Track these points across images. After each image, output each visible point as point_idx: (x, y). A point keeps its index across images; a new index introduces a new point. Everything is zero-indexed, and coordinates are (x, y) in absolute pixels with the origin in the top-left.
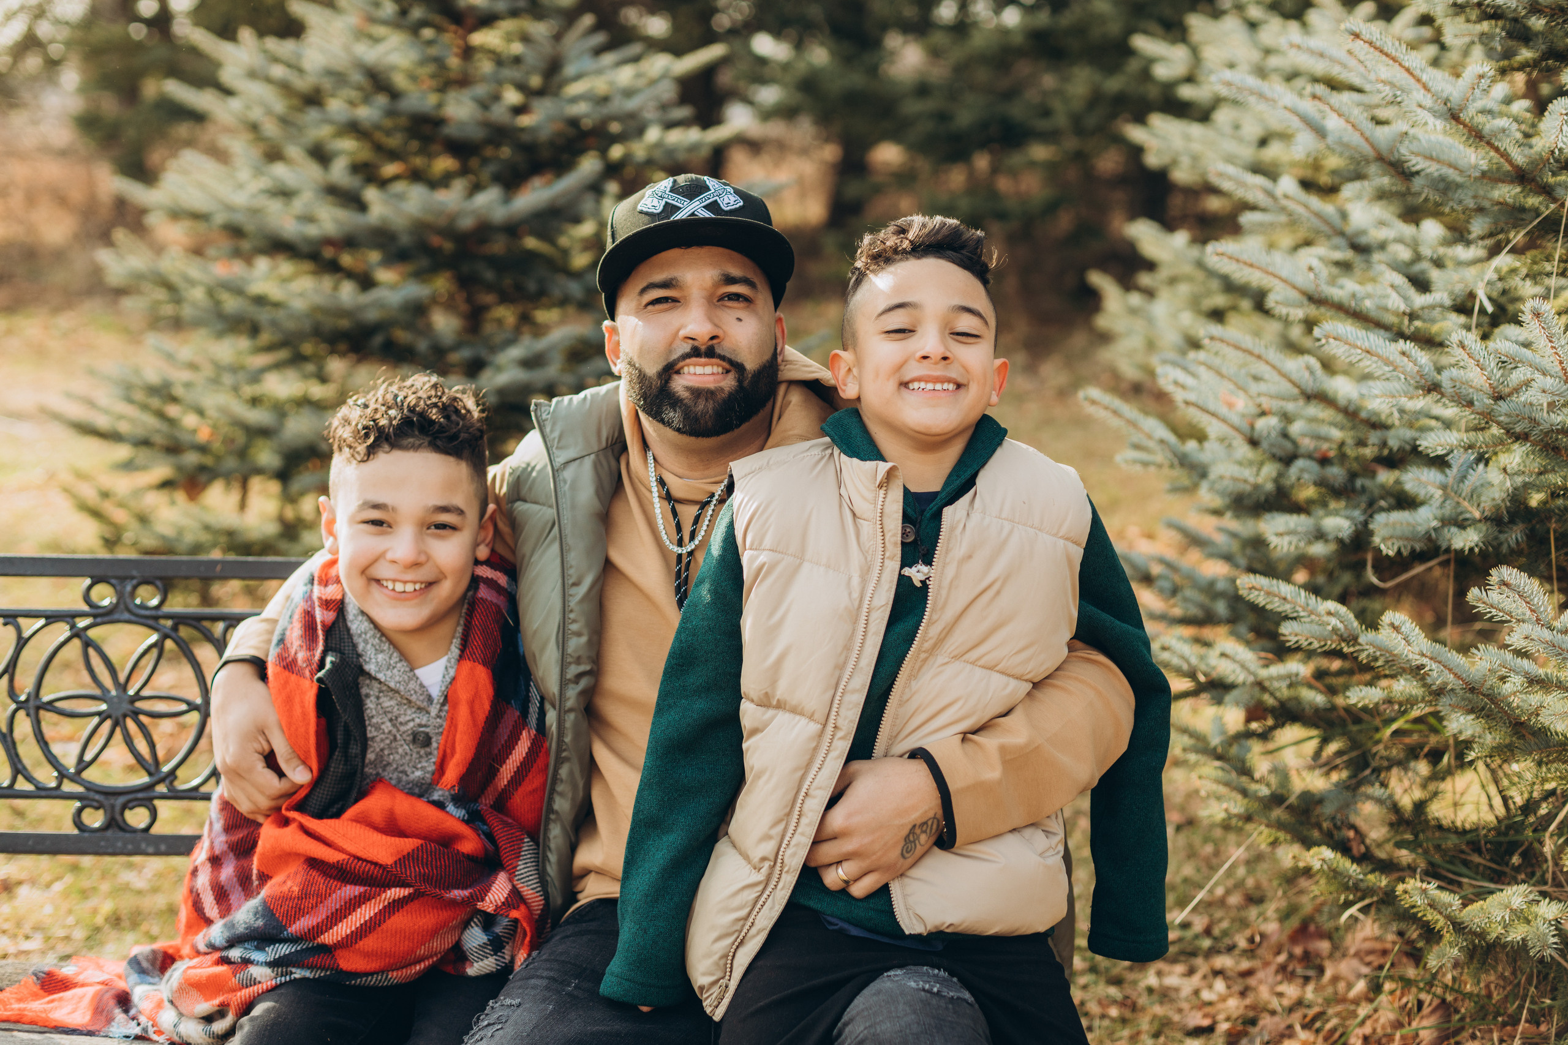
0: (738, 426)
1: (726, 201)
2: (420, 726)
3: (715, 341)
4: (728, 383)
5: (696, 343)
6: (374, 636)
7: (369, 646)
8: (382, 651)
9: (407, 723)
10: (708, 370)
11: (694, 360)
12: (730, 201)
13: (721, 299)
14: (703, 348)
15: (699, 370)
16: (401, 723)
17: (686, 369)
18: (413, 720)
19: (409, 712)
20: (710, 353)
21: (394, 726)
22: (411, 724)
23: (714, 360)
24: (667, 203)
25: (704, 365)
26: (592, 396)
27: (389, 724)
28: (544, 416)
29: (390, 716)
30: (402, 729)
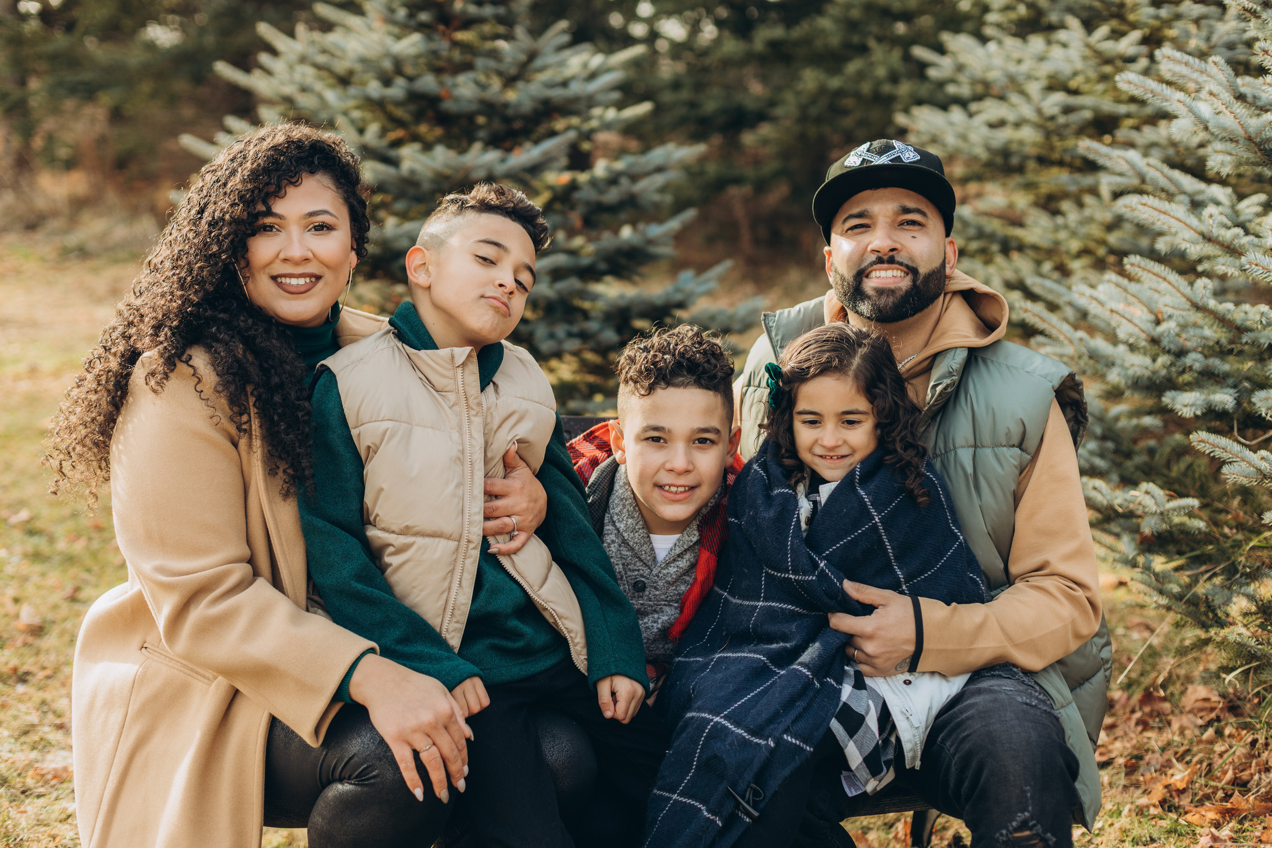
0: (912, 315)
1: (907, 155)
2: (642, 576)
3: (894, 253)
4: (905, 283)
5: (880, 255)
6: (631, 505)
7: (625, 510)
8: (633, 517)
9: (634, 570)
10: (890, 273)
11: (879, 266)
12: (910, 156)
13: (901, 224)
14: (885, 258)
15: (883, 274)
16: (630, 569)
17: (873, 274)
18: (639, 570)
19: (638, 564)
20: (891, 261)
21: (624, 569)
22: (636, 573)
23: (894, 266)
24: (864, 159)
25: (886, 270)
26: (805, 309)
27: (621, 566)
28: (771, 324)
29: (624, 561)
30: (629, 573)
